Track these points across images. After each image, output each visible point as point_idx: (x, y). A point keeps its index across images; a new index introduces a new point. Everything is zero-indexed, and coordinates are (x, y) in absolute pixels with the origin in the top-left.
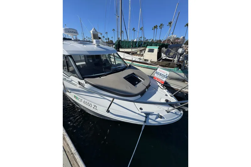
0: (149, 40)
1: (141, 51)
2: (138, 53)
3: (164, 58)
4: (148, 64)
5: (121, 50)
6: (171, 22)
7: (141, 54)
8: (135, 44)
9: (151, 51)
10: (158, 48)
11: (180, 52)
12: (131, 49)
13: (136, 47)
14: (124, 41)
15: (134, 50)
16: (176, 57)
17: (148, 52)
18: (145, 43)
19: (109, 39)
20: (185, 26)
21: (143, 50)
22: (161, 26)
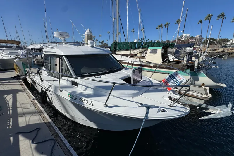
0: (153, 41)
1: (142, 52)
2: (138, 55)
3: (172, 60)
4: (151, 67)
5: (117, 52)
6: (179, 20)
7: (142, 55)
8: (134, 45)
9: (154, 52)
10: (162, 49)
11: (187, 51)
12: (130, 51)
13: (135, 49)
14: (121, 43)
15: (133, 52)
16: (185, 57)
17: (150, 53)
18: (146, 44)
19: (103, 42)
20: (199, 23)
21: (144, 51)
22: (167, 25)
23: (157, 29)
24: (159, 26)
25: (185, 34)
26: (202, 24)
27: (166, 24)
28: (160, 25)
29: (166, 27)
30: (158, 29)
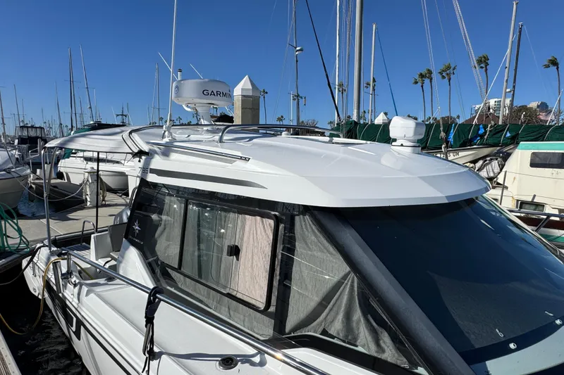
1: (476, 162)
20: (546, 67)
22: (448, 72)
23: (416, 83)
24: (422, 76)
25: (496, 100)
26: (558, 68)
27: (442, 67)
28: (424, 71)
29: (444, 77)
30: (420, 84)
